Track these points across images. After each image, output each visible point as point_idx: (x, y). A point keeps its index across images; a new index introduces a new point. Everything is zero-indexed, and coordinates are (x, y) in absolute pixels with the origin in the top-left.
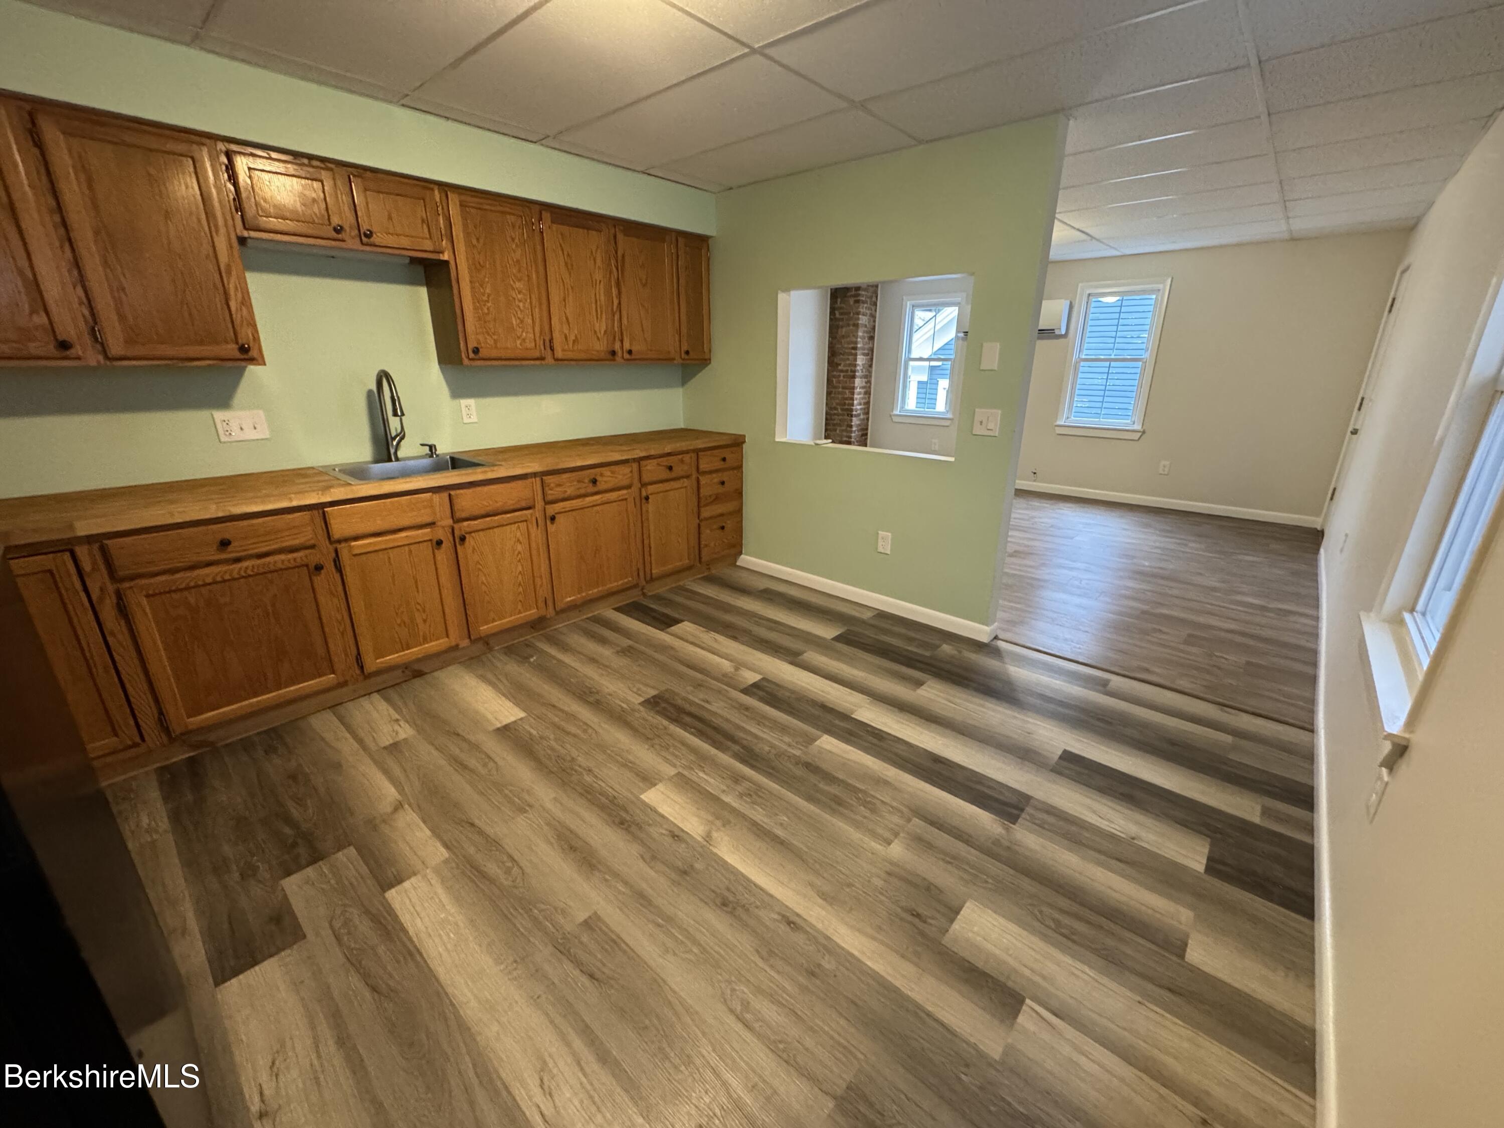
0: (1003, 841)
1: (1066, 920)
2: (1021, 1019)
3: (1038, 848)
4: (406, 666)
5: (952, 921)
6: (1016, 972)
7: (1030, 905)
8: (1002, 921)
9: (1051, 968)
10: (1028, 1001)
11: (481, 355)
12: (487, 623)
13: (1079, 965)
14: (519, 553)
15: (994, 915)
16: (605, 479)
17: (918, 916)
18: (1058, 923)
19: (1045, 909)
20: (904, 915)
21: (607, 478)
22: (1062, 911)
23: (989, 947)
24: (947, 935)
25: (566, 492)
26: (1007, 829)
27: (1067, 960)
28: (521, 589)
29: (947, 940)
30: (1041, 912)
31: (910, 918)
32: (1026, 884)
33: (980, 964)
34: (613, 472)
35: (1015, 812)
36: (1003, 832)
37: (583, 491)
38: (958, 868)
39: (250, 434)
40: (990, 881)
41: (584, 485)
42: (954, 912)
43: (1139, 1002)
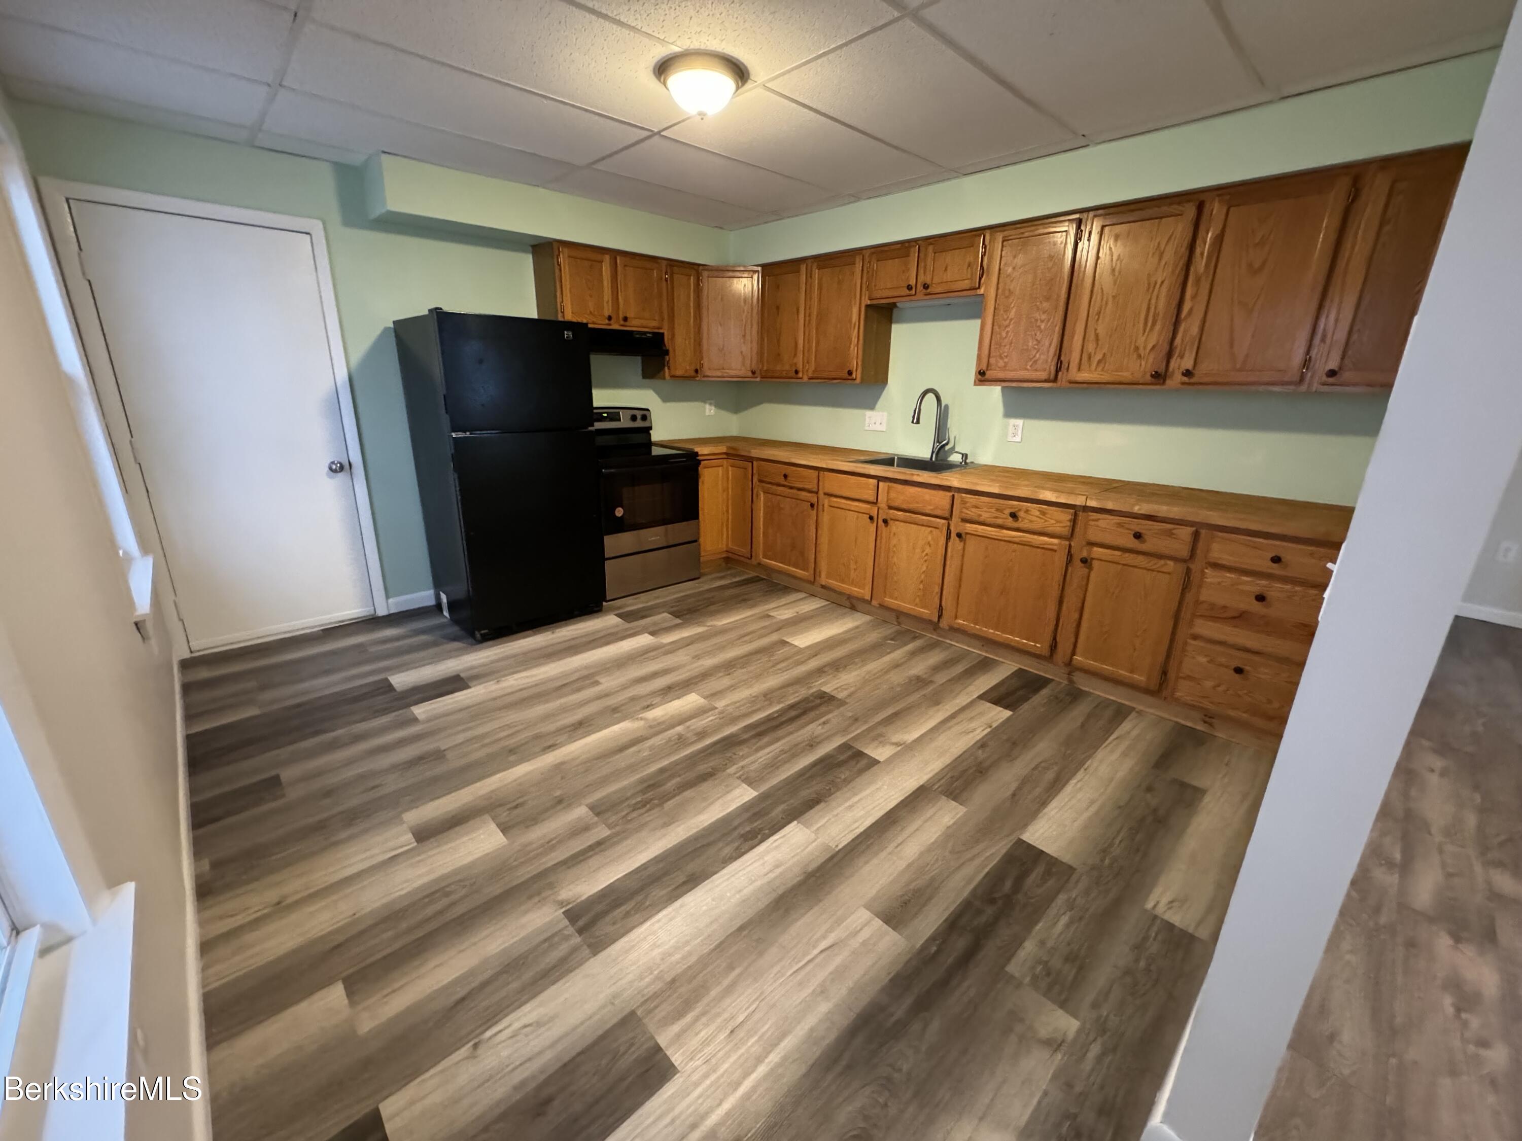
0: (550, 892)
1: (445, 901)
2: (410, 836)
3: (524, 920)
4: (849, 597)
5: (499, 825)
6: (438, 846)
7: (474, 883)
8: (476, 856)
9: (422, 870)
10: (415, 844)
11: (987, 377)
12: (891, 597)
13: (409, 889)
14: (927, 555)
15: (485, 852)
16: (1030, 517)
17: (516, 807)
18: (447, 895)
19: (464, 892)
20: (521, 800)
21: (1032, 517)
22: (453, 904)
23: (465, 839)
24: (490, 819)
25: (980, 515)
26: (561, 904)
27: (419, 883)
28: (921, 586)
29: (487, 817)
30: (464, 887)
31: (517, 802)
32: (497, 889)
33: (457, 829)
34: (1043, 513)
35: (581, 923)
36: (560, 898)
37: (999, 521)
38: (542, 846)
39: (878, 427)
40: (515, 863)
41: (1004, 516)
42: (505, 829)
43: (355, 914)
